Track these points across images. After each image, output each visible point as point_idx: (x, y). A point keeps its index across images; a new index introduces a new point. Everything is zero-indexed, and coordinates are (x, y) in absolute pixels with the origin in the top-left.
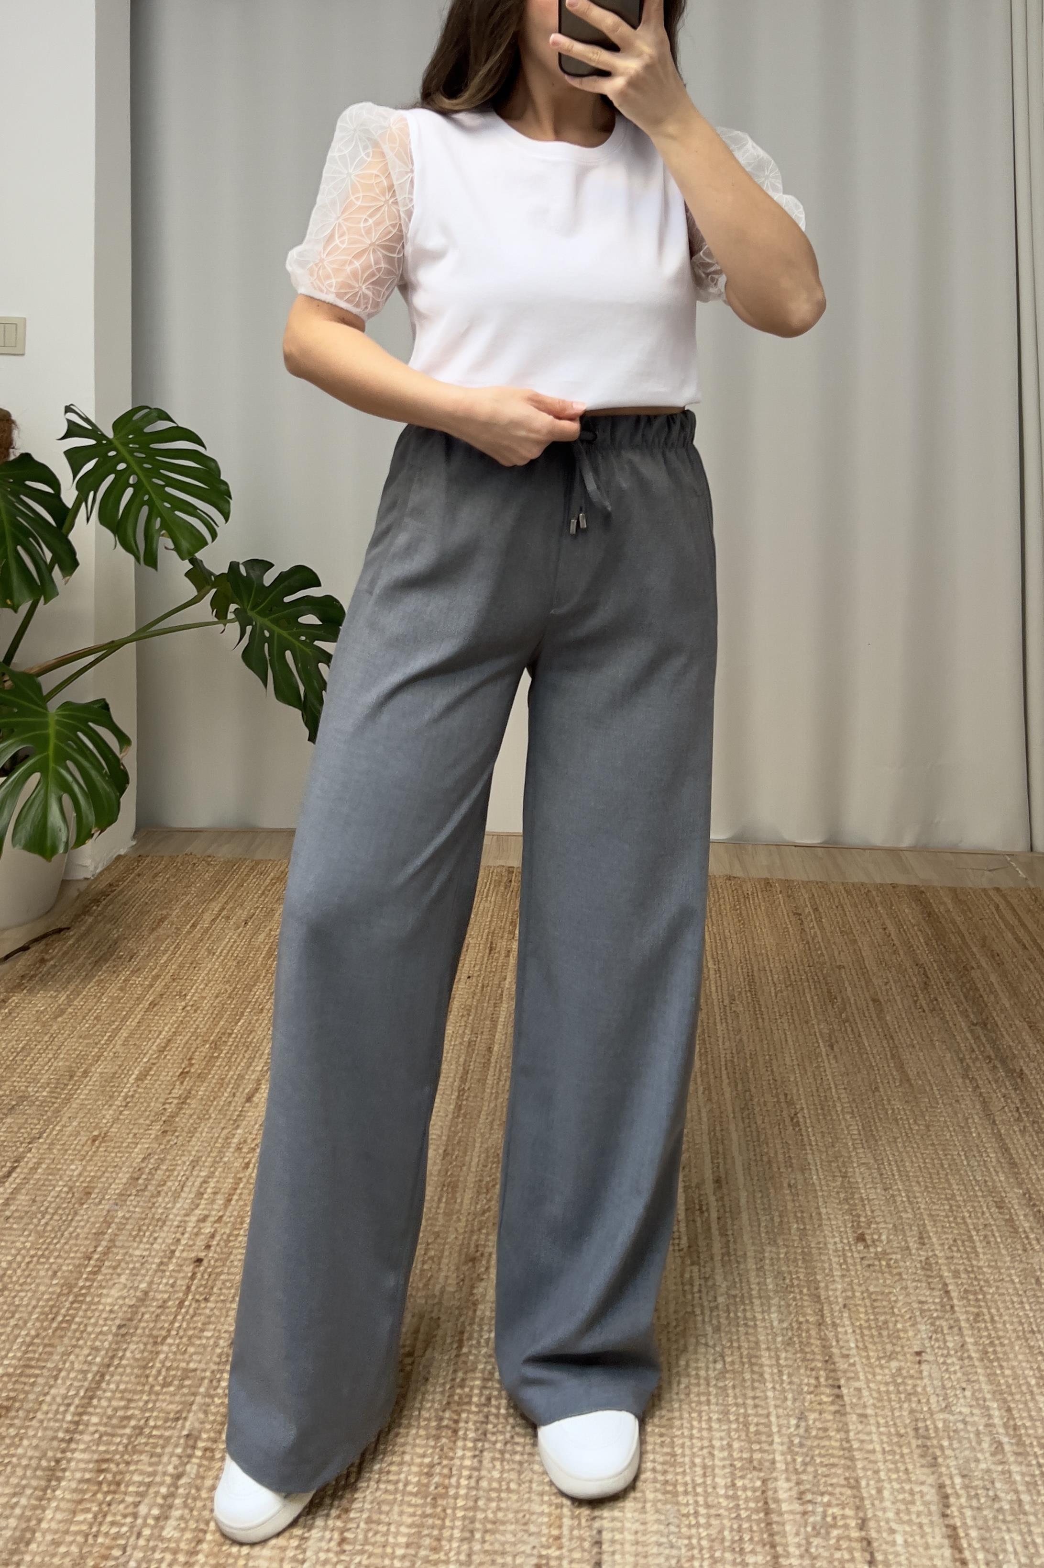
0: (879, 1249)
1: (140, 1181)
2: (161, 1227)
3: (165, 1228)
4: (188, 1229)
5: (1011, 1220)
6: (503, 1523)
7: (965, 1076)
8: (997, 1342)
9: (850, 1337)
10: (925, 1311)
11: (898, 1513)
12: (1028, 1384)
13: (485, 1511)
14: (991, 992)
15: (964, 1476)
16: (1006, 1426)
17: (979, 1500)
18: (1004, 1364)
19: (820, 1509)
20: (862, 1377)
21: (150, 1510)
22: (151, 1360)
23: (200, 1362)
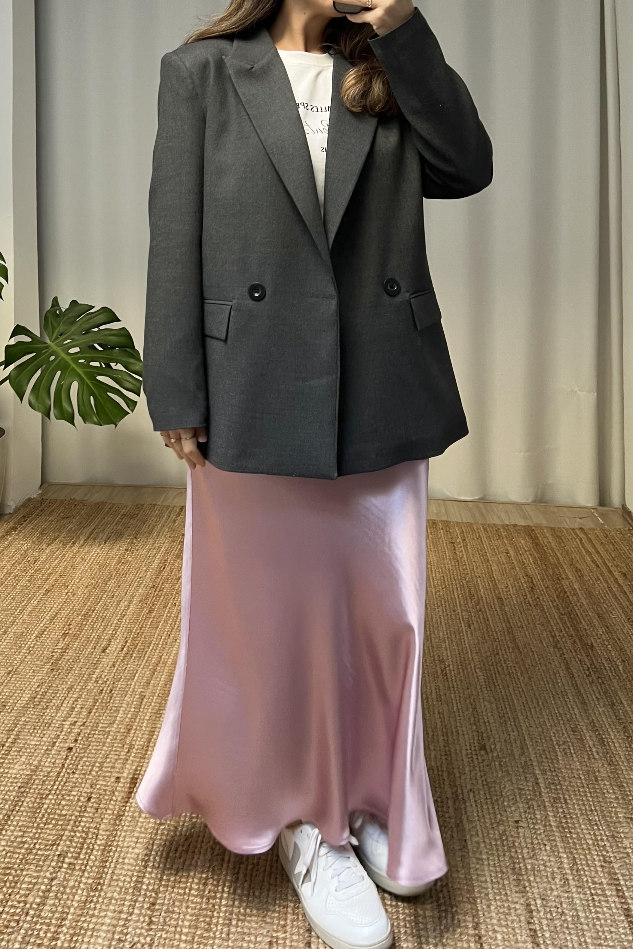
0: (495, 755)
1: (36, 699)
2: (48, 727)
3: (51, 728)
4: (64, 730)
5: (581, 739)
6: (250, 916)
7: (555, 647)
8: (568, 816)
9: (474, 808)
10: (523, 795)
11: (499, 920)
12: (588, 844)
13: (239, 908)
14: (574, 594)
15: (543, 899)
16: (571, 869)
18: (572, 831)
20: (481, 835)
21: (35, 899)
22: (39, 808)
23: (69, 810)
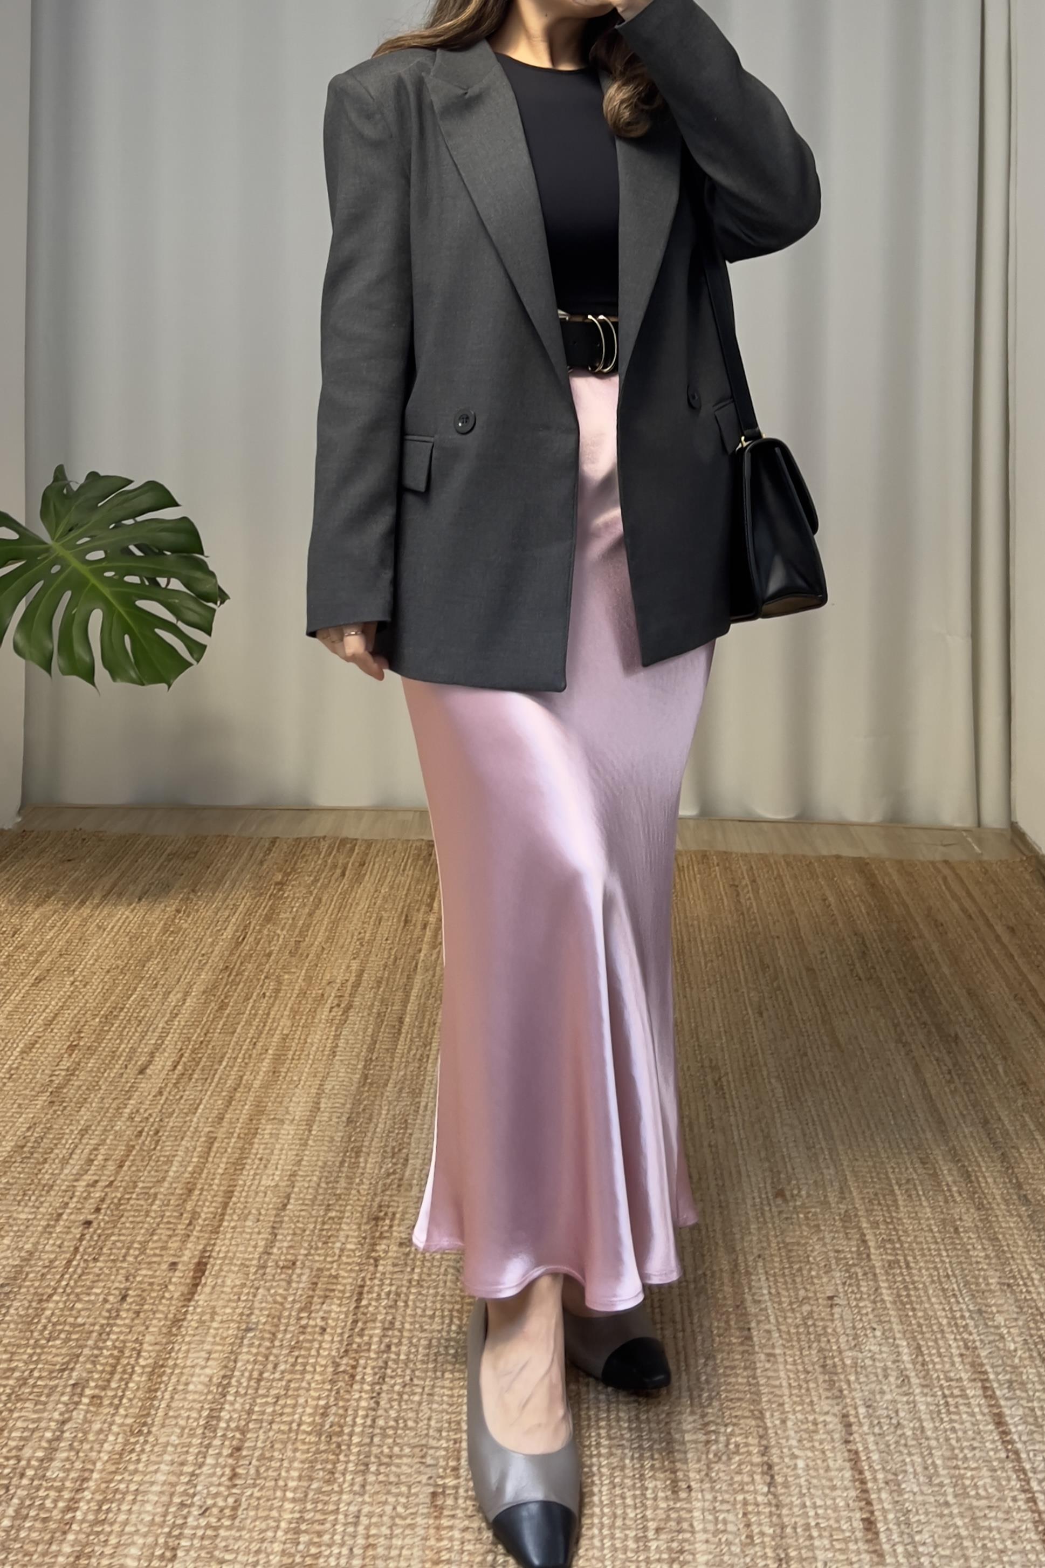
0: (798, 1203)
1: (26, 1149)
2: (48, 1192)
3: (52, 1193)
4: (77, 1194)
5: (935, 1175)
6: (400, 1457)
7: (899, 1041)
8: (911, 1286)
9: (764, 1283)
10: (840, 1259)
11: (800, 1441)
12: (940, 1324)
13: (380, 1446)
14: (932, 960)
15: (868, 1407)
16: (914, 1363)
17: (881, 1428)
18: (918, 1306)
19: (722, 1439)
20: (772, 1320)
21: (34, 1452)
22: (37, 1315)
23: (88, 1317)
